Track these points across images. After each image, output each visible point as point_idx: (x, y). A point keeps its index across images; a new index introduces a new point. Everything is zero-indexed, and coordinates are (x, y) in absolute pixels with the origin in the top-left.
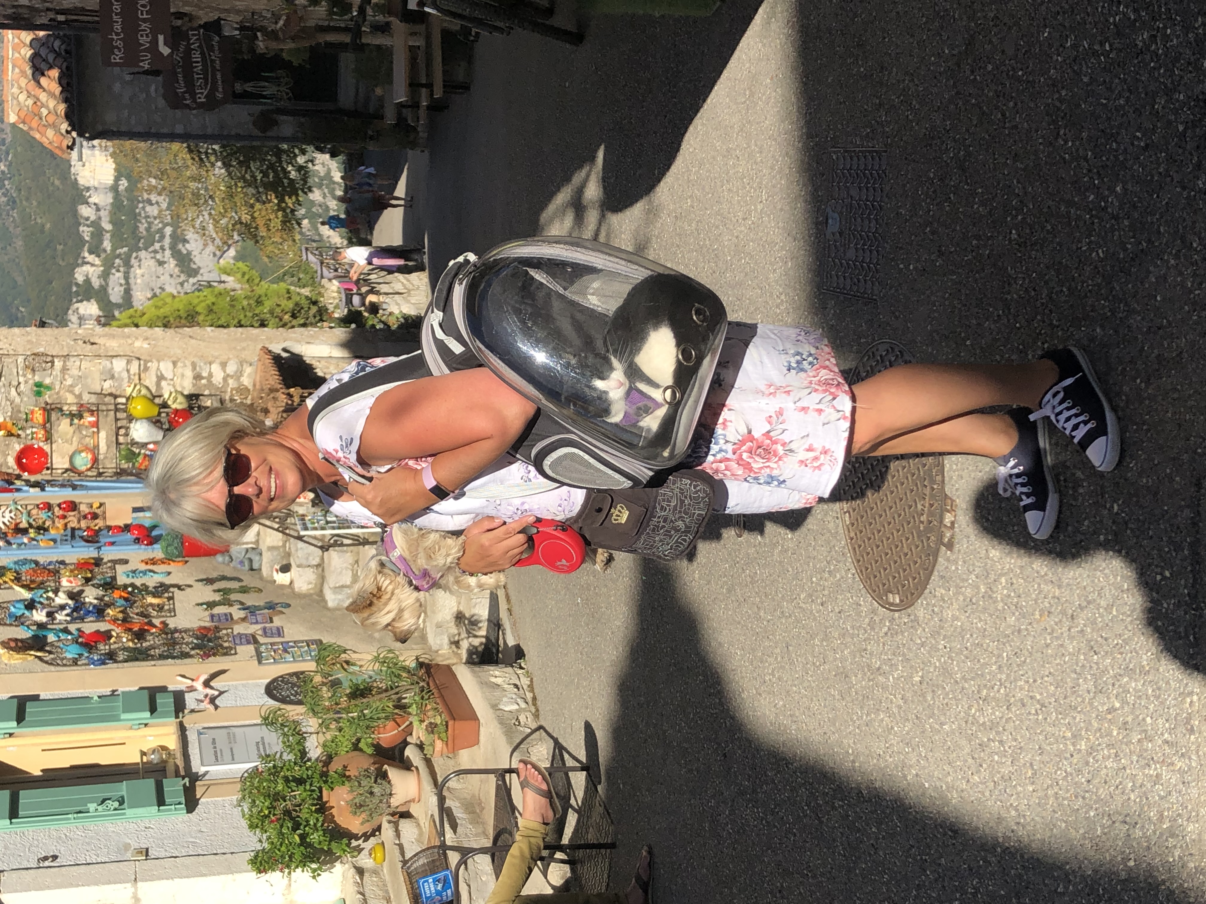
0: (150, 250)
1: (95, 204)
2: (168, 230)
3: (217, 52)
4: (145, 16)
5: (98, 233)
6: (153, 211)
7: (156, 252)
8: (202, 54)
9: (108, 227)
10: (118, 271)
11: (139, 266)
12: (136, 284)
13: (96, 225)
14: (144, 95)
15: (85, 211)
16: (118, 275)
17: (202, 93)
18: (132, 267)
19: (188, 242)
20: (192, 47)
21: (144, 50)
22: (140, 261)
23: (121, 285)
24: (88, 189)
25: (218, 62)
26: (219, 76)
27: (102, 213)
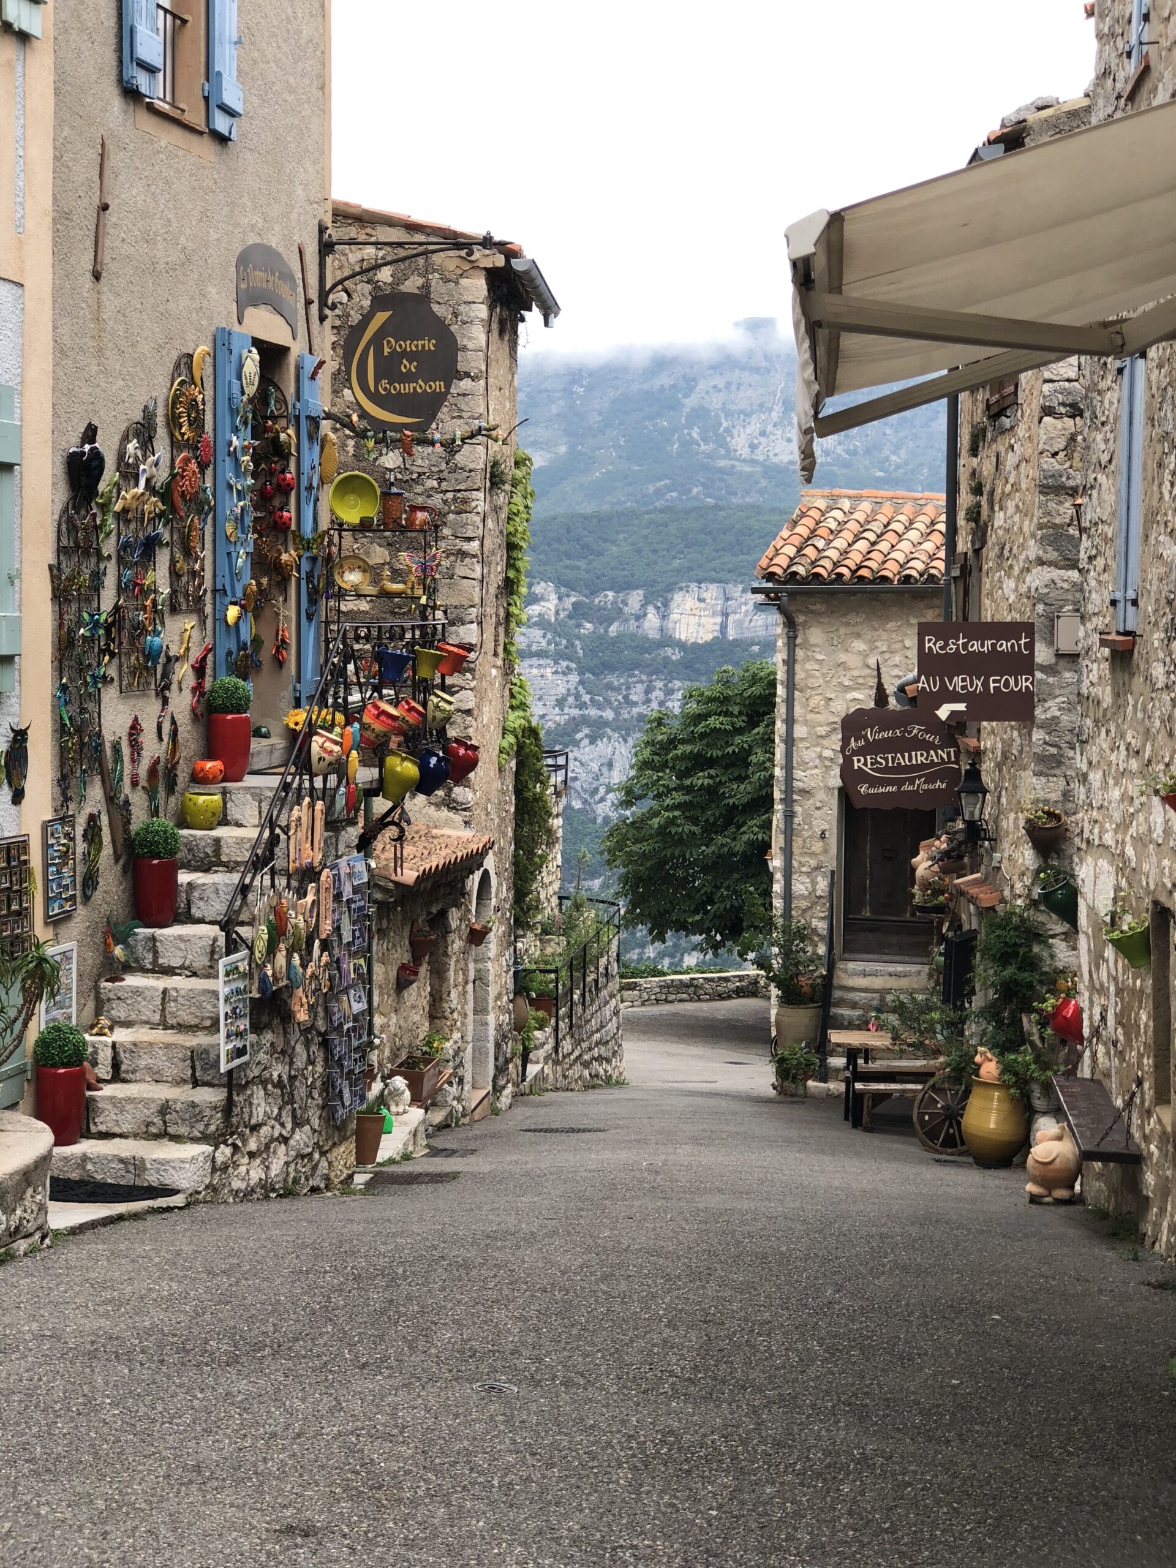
0: (580, 688)
1: (645, 615)
2: (609, 714)
3: (926, 787)
4: (992, 685)
5: (606, 617)
6: (637, 694)
7: (578, 697)
8: (922, 767)
9: (614, 629)
10: (549, 643)
11: (556, 673)
12: (531, 666)
13: (616, 613)
14: (847, 683)
15: (635, 598)
16: (544, 643)
17: (865, 764)
18: (556, 663)
19: (591, 743)
20: (932, 752)
21: (942, 682)
22: (564, 674)
23: (529, 646)
24: (666, 604)
25: (911, 788)
26: (890, 789)
27: (633, 623)
